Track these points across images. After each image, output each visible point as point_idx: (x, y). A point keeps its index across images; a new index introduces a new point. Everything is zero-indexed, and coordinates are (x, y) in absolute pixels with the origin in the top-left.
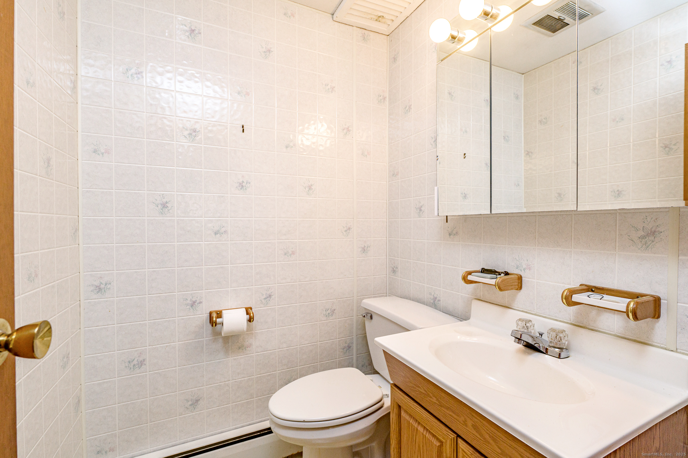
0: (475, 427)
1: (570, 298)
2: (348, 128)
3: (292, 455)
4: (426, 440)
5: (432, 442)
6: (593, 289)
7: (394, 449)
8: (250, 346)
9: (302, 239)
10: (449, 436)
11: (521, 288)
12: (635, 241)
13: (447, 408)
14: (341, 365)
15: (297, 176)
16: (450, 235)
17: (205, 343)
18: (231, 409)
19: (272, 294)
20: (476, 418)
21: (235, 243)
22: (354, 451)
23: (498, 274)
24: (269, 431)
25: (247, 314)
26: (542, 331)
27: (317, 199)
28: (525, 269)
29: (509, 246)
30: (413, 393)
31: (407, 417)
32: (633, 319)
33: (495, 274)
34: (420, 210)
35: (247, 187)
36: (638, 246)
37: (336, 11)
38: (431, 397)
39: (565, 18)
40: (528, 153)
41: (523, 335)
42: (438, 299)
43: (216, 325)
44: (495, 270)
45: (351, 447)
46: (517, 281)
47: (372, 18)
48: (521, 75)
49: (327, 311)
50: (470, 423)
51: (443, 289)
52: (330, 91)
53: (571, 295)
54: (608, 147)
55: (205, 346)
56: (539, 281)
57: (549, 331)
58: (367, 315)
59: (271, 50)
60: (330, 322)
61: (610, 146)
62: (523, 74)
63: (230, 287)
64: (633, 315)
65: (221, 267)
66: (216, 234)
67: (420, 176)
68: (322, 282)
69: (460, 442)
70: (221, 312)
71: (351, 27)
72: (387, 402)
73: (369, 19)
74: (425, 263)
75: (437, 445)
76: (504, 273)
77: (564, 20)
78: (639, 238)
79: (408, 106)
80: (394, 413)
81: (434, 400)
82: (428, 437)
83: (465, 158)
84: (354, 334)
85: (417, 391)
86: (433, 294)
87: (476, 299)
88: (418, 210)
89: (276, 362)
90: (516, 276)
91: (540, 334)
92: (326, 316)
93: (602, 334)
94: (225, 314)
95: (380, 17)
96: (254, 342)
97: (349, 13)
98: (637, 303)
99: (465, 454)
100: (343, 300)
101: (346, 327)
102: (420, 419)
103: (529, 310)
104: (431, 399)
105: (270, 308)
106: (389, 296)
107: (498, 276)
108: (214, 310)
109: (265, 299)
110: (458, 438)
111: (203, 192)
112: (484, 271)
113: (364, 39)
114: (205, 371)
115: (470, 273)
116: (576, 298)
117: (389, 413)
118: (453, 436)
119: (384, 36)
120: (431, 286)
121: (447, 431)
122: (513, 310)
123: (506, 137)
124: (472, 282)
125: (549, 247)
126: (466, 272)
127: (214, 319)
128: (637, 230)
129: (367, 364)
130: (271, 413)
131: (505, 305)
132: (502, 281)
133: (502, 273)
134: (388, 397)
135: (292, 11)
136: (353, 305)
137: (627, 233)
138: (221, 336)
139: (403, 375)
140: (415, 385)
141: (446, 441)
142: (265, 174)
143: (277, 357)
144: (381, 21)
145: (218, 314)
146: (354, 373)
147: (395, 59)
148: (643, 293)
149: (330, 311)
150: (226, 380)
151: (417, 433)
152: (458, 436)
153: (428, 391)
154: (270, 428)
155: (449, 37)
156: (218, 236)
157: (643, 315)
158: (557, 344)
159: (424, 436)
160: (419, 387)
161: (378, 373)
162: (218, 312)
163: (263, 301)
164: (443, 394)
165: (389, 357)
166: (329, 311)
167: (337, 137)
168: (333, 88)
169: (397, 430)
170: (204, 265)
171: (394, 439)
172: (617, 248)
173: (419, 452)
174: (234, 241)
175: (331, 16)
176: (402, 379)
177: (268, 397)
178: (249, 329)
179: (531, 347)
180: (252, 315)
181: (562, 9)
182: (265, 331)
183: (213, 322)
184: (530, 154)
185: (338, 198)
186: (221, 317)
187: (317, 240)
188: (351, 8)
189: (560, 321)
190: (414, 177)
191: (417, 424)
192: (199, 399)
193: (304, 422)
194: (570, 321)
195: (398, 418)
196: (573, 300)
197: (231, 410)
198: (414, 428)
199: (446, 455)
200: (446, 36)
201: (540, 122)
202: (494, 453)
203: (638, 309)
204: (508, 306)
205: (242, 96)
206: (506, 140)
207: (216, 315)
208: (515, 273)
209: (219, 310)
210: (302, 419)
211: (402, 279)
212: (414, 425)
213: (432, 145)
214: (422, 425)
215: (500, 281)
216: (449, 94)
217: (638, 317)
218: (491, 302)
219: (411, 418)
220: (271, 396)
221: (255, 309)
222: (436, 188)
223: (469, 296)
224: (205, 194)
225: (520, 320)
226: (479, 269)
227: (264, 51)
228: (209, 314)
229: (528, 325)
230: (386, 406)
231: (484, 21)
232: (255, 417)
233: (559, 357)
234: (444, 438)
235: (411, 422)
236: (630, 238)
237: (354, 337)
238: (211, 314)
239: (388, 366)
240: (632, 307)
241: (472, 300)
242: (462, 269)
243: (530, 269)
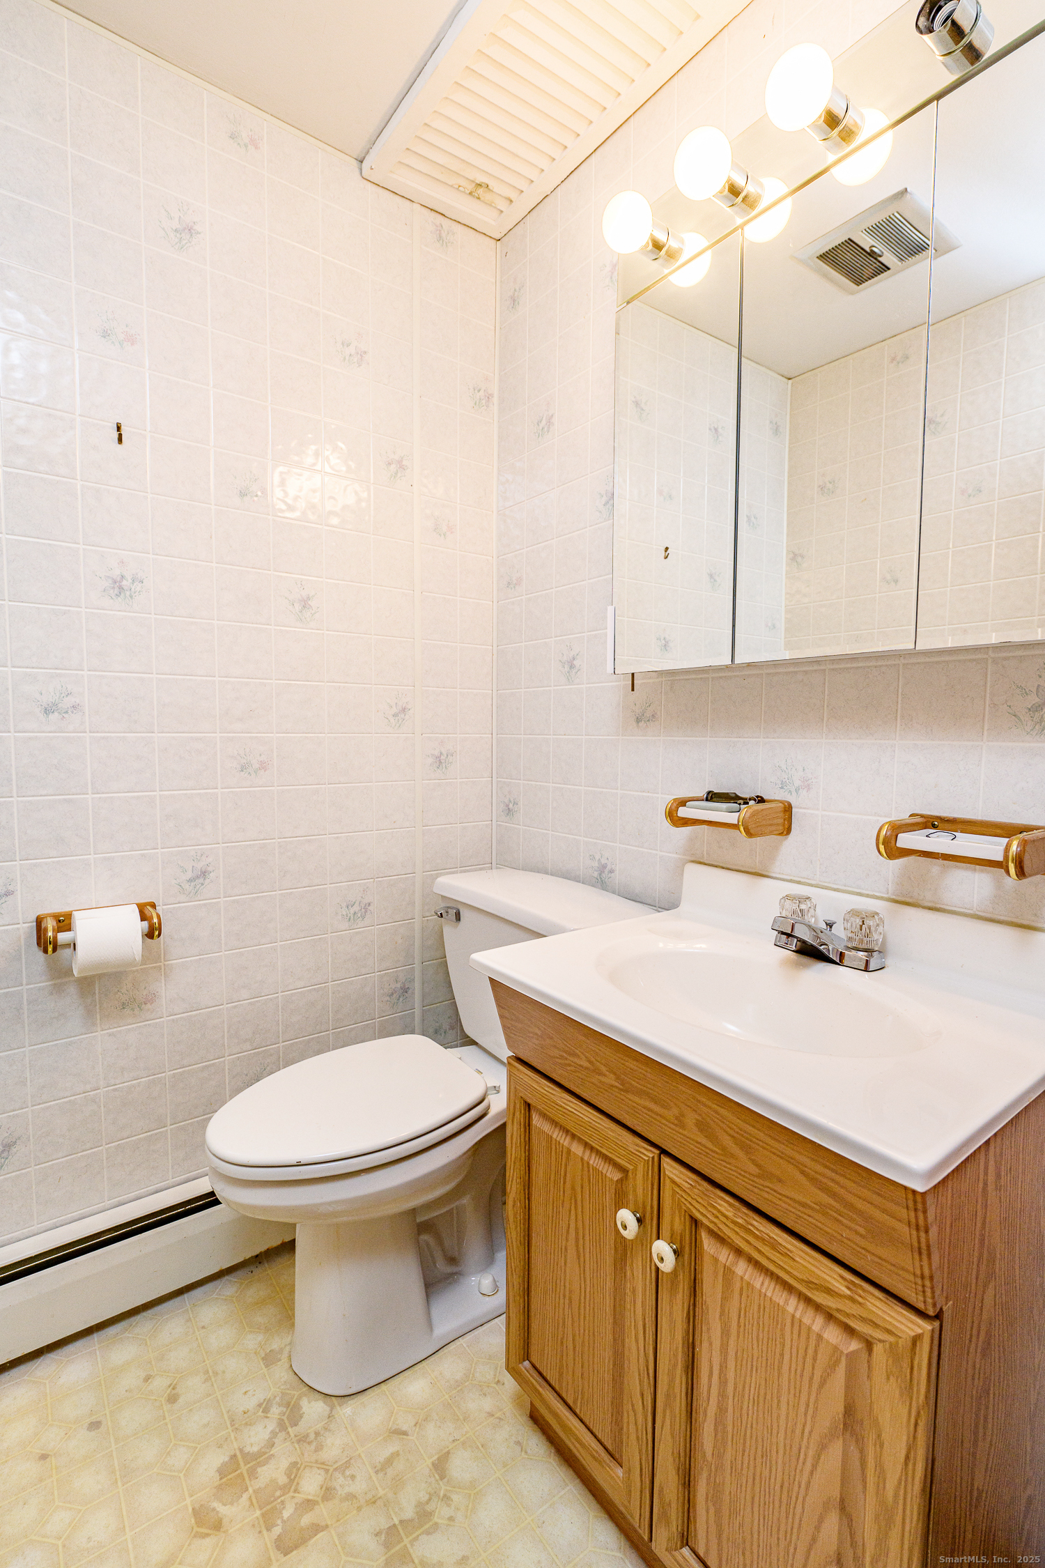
0: (702, 1126)
1: (893, 842)
2: (400, 462)
3: (268, 1249)
4: (589, 1171)
5: (602, 1173)
6: (936, 823)
7: (514, 1201)
8: (151, 999)
9: (285, 733)
10: (642, 1156)
11: (789, 831)
12: (1022, 717)
13: (640, 1093)
14: (385, 1031)
15: (270, 572)
16: (638, 720)
17: (25, 999)
18: (105, 1158)
19: (210, 869)
20: (705, 1105)
21: (103, 738)
22: (418, 1221)
23: (742, 802)
24: (209, 1201)
25: (143, 917)
26: (831, 918)
27: (323, 634)
28: (799, 789)
29: (767, 740)
30: (560, 1072)
31: (546, 1127)
32: (1017, 875)
33: (736, 803)
34: (572, 666)
35: (135, 593)
36: (1026, 727)
37: (368, 152)
38: (601, 1074)
39: (883, 253)
40: (795, 558)
41: (797, 926)
42: (609, 867)
43: (55, 950)
44: (737, 793)
45: (414, 1212)
46: (781, 815)
47: (460, 186)
48: (786, 380)
49: (350, 907)
50: (690, 1119)
51: (622, 846)
52: (355, 360)
53: (894, 834)
54: (949, 548)
55: (25, 1007)
56: (827, 813)
57: (847, 916)
58: (447, 912)
59: (195, 227)
60: (359, 933)
61: (953, 547)
62: (790, 379)
63: (92, 853)
64: (1016, 867)
65: (65, 800)
66: (47, 711)
67: (571, 586)
68: (337, 837)
69: (668, 1163)
70: (69, 916)
71: (408, 202)
72: (498, 1103)
73: (452, 186)
74: (580, 788)
75: (615, 1179)
76: (755, 800)
77: (880, 256)
78: (1030, 709)
79: (544, 418)
80: (515, 1123)
81: (610, 1079)
82: (595, 1165)
83: (666, 558)
84: (417, 960)
85: (570, 1065)
86: (597, 858)
87: (693, 862)
88: (566, 666)
89: (224, 1035)
90: (781, 804)
91: (827, 924)
92: (350, 919)
93: (949, 915)
94: (79, 920)
95: (480, 185)
96: (164, 988)
97: (402, 161)
98: (1024, 844)
99: (677, 1190)
100: (391, 879)
101: (396, 943)
102: (577, 1126)
103: (804, 878)
104: (603, 1079)
105: (205, 905)
106: (497, 868)
107: (742, 806)
108: (50, 912)
109: (190, 881)
110: (662, 1155)
111: (7, 598)
112: (712, 797)
113: (440, 238)
114: (28, 1069)
115: (683, 803)
116: (906, 840)
117: (503, 1126)
118: (652, 1153)
119: (488, 239)
120: (595, 841)
121: (637, 1145)
122: (769, 879)
123: (753, 519)
124: (686, 822)
125: (850, 739)
126: (675, 800)
127: (50, 934)
128: (1026, 693)
129: (446, 1026)
130: (214, 1155)
131: (753, 871)
132: (753, 815)
133: (750, 799)
134: (498, 1092)
135: (251, 130)
136: (414, 891)
137: (1006, 701)
138: (72, 979)
139: (539, 1033)
140: (565, 1052)
141: (636, 1169)
142: (185, 560)
143: (226, 1023)
144: (482, 199)
145: (60, 921)
146: (419, 1046)
147: (514, 301)
148: (1032, 825)
149: (359, 908)
150: (88, 1087)
151: (568, 1159)
152: (664, 1152)
153: (597, 1060)
154: (212, 1194)
155: (648, 243)
156: (54, 717)
157: (1034, 867)
158: (861, 941)
159: (585, 1165)
160: (575, 1055)
161: (473, 1043)
162: (62, 916)
163: (186, 886)
164: (632, 1064)
165: (503, 992)
166: (356, 908)
167: (372, 482)
168: (362, 354)
169: (523, 1159)
170: (15, 794)
171: (514, 1181)
172: (985, 733)
173: (573, 1201)
174: (102, 732)
175: (355, 163)
176: (537, 1042)
177: (204, 1120)
178: (148, 955)
179: (811, 952)
180: (155, 920)
181: (875, 230)
182: (191, 961)
183: (45, 943)
184: (799, 559)
185: (375, 635)
186: (69, 930)
187: (323, 735)
188: (408, 149)
189: (868, 896)
190: (557, 589)
191: (568, 1139)
192: (14, 1140)
193: (299, 1165)
194: (888, 893)
195: (525, 1132)
196: (899, 845)
197: (105, 1161)
198: (561, 1149)
199: (636, 1196)
200: (641, 240)
201: (822, 488)
202: (744, 1176)
203: (1026, 854)
204: (760, 872)
205: (113, 342)
206: (752, 524)
207: (55, 923)
208: (776, 799)
209: (63, 911)
210: (293, 1159)
211: (528, 828)
212: (561, 1142)
213: (600, 512)
214: (580, 1140)
215: (748, 815)
216: (636, 406)
217: (1026, 869)
218: (724, 866)
219: (556, 1126)
220: (210, 1118)
221: (165, 907)
222: (610, 609)
223: (679, 856)
224: (10, 603)
225: (787, 897)
226: (703, 794)
227: (174, 228)
228: (35, 924)
229: (803, 907)
230: (492, 1112)
231: (728, 209)
232: (170, 1173)
233: (866, 970)
234: (630, 1162)
235: (554, 1136)
236: (1011, 711)
237: (417, 967)
238: (39, 921)
239: (501, 1017)
240: (1015, 850)
241: (684, 865)
242: (663, 796)
243: (808, 788)
